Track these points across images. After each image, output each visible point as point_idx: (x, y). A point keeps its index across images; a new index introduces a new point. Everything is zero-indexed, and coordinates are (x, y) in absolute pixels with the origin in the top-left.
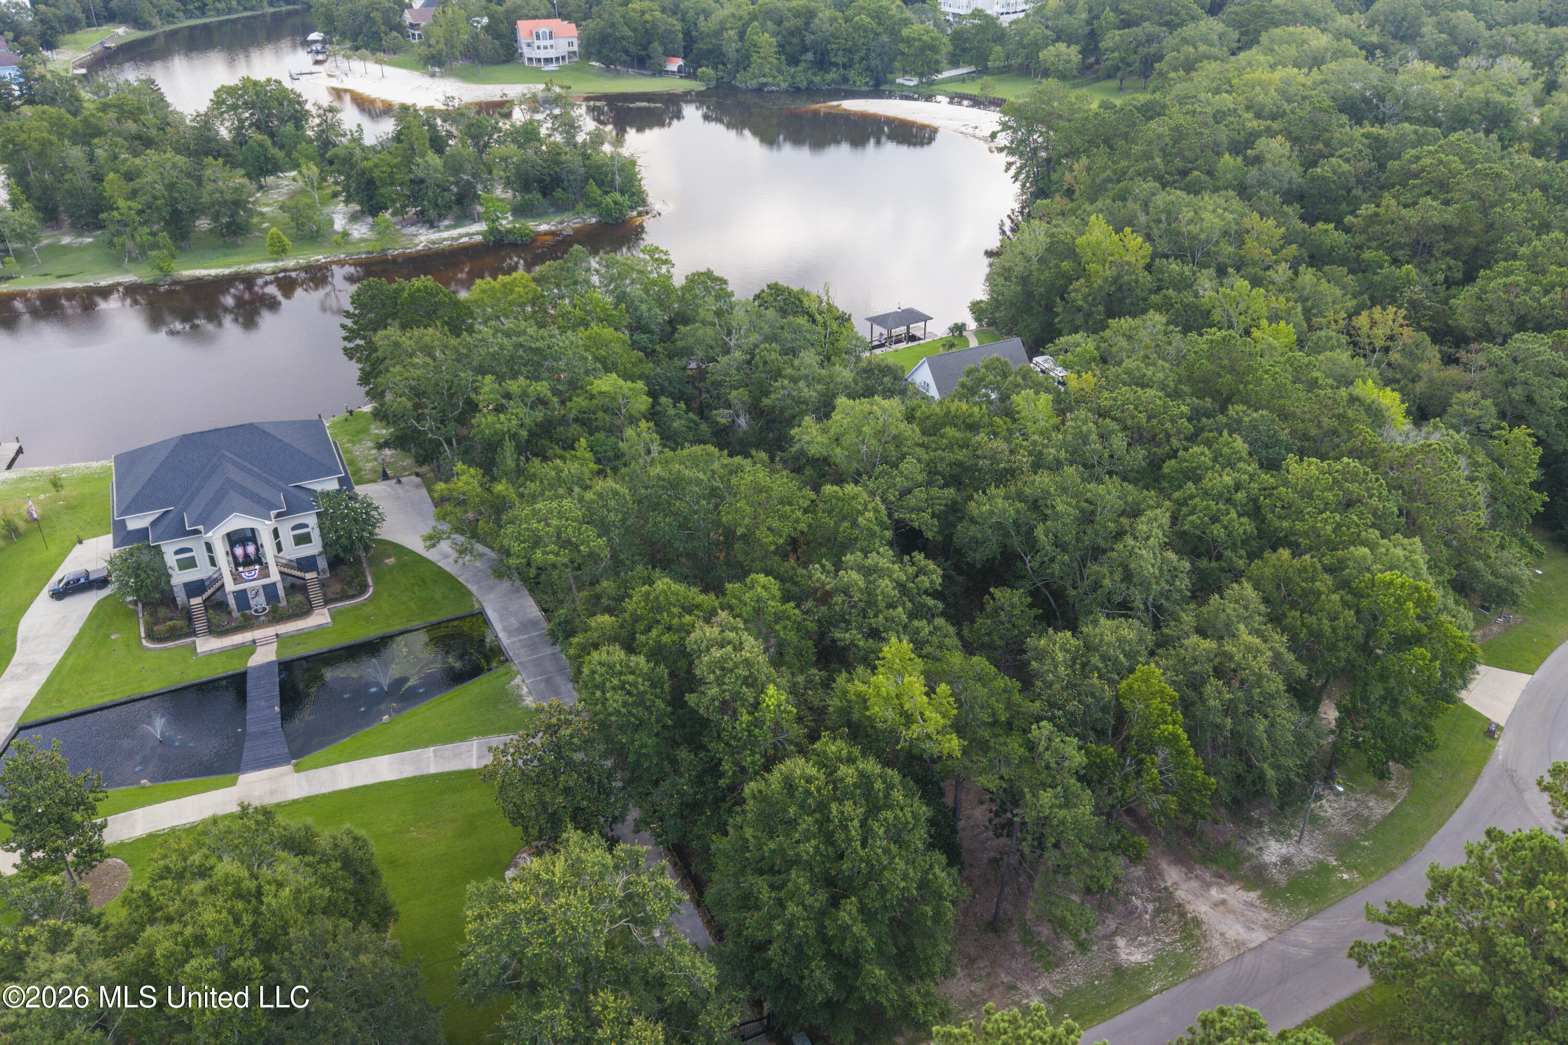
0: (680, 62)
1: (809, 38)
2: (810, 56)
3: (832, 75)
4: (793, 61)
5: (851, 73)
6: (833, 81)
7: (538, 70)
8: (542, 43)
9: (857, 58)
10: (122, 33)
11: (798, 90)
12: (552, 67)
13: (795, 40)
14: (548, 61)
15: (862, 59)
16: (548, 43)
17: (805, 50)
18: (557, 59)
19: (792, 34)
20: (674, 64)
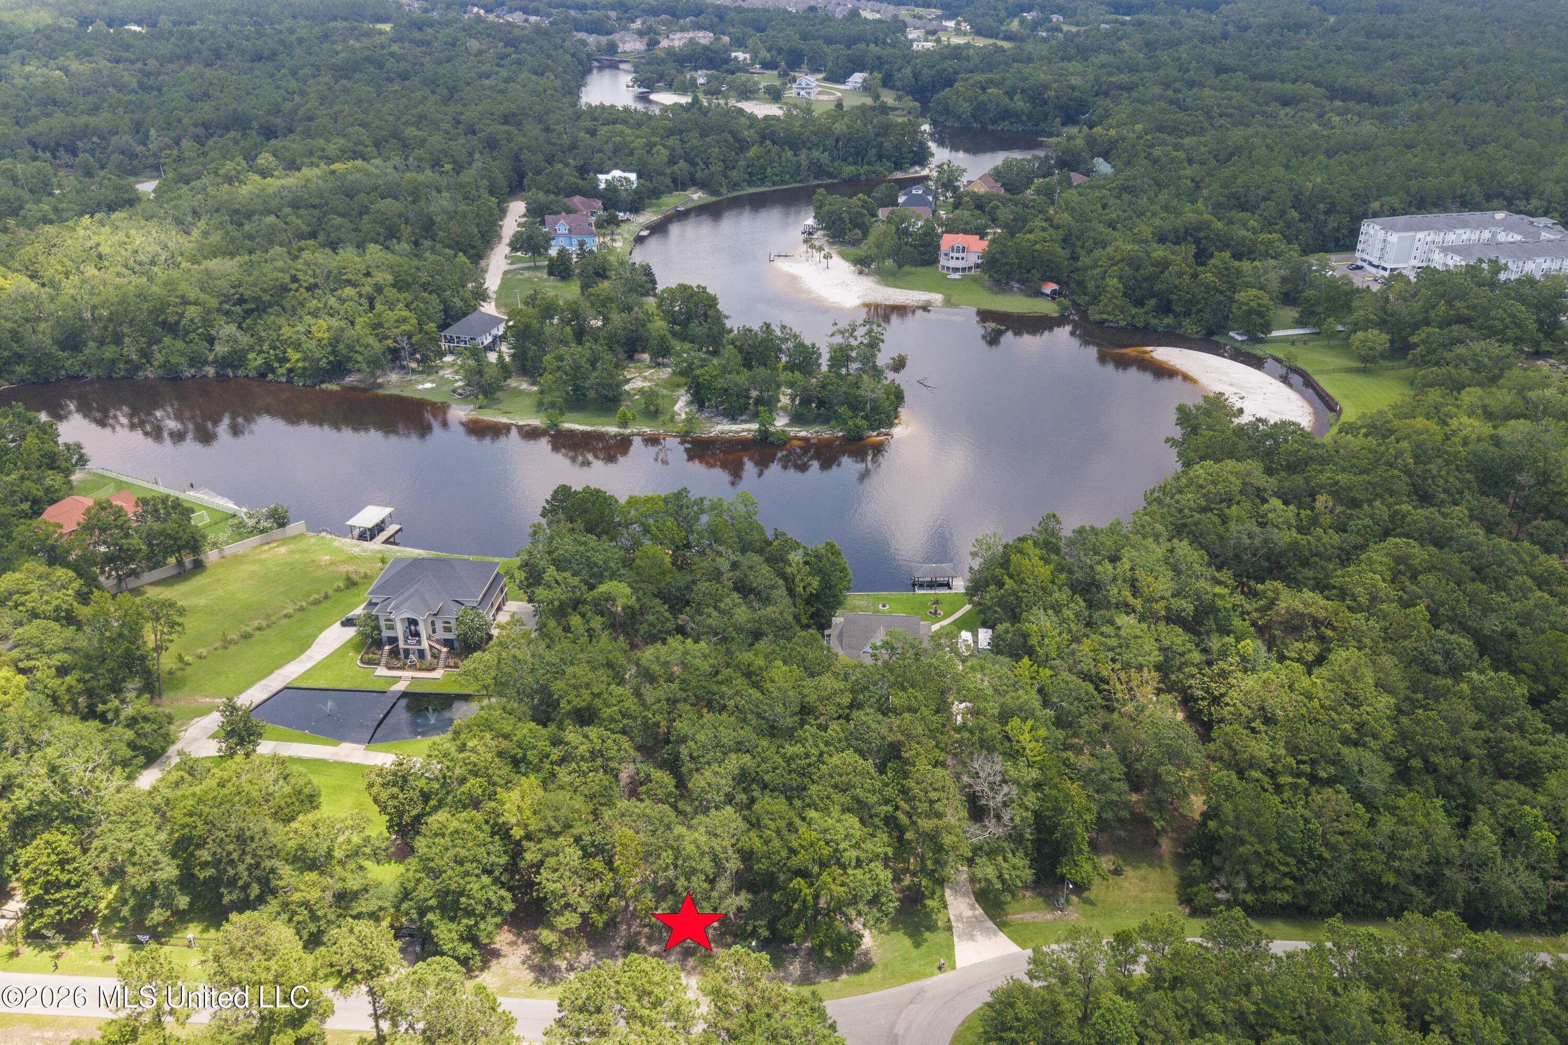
0: (1055, 287)
1: (1158, 287)
2: (1153, 302)
3: (1169, 320)
4: (1140, 303)
5: (1186, 322)
6: (1168, 326)
7: (944, 276)
8: (955, 255)
9: (1194, 309)
10: (697, 196)
11: (1136, 328)
12: (956, 276)
13: (1145, 285)
14: (956, 270)
15: (1199, 311)
16: (960, 255)
17: (1152, 296)
18: (964, 269)
19: (1145, 280)
20: (1049, 288)
